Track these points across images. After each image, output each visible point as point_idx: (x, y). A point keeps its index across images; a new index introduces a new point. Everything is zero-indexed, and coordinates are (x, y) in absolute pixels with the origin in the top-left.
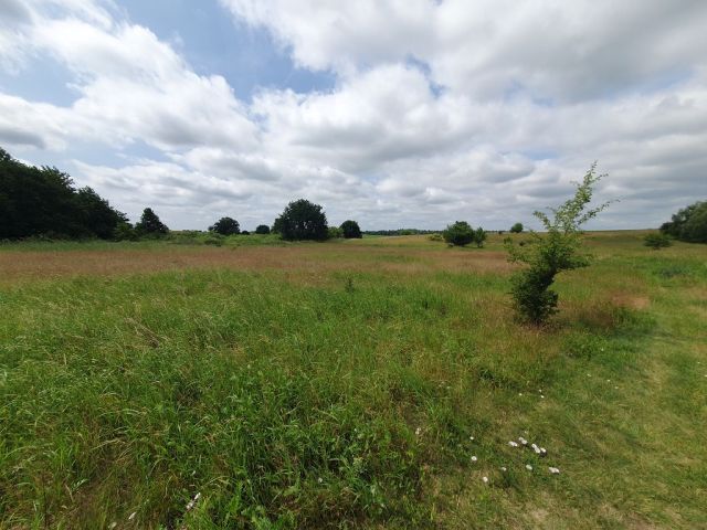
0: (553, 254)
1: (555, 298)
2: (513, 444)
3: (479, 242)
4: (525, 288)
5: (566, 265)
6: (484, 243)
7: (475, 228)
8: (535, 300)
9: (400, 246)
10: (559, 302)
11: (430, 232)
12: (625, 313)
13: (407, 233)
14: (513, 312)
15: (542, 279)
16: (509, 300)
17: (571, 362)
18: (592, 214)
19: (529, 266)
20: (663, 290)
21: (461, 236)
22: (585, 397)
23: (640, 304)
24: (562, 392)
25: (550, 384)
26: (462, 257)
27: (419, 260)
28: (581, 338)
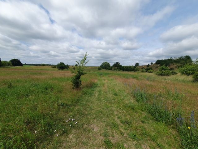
0: (80, 71)
1: (81, 82)
2: (67, 121)
3: (67, 68)
4: (74, 80)
5: (82, 74)
6: (69, 69)
7: (66, 64)
8: (77, 83)
9: (41, 69)
10: (82, 83)
11: (52, 65)
12: (94, 83)
13: (44, 65)
14: (72, 86)
15: (78, 78)
16: (72, 83)
17: (83, 96)
18: (87, 62)
19: (75, 74)
20: (100, 78)
21: (62, 67)
22: (85, 103)
23: (96, 81)
24: (81, 103)
25: (78, 102)
26: (62, 73)
27: (47, 74)
28: (85, 90)
